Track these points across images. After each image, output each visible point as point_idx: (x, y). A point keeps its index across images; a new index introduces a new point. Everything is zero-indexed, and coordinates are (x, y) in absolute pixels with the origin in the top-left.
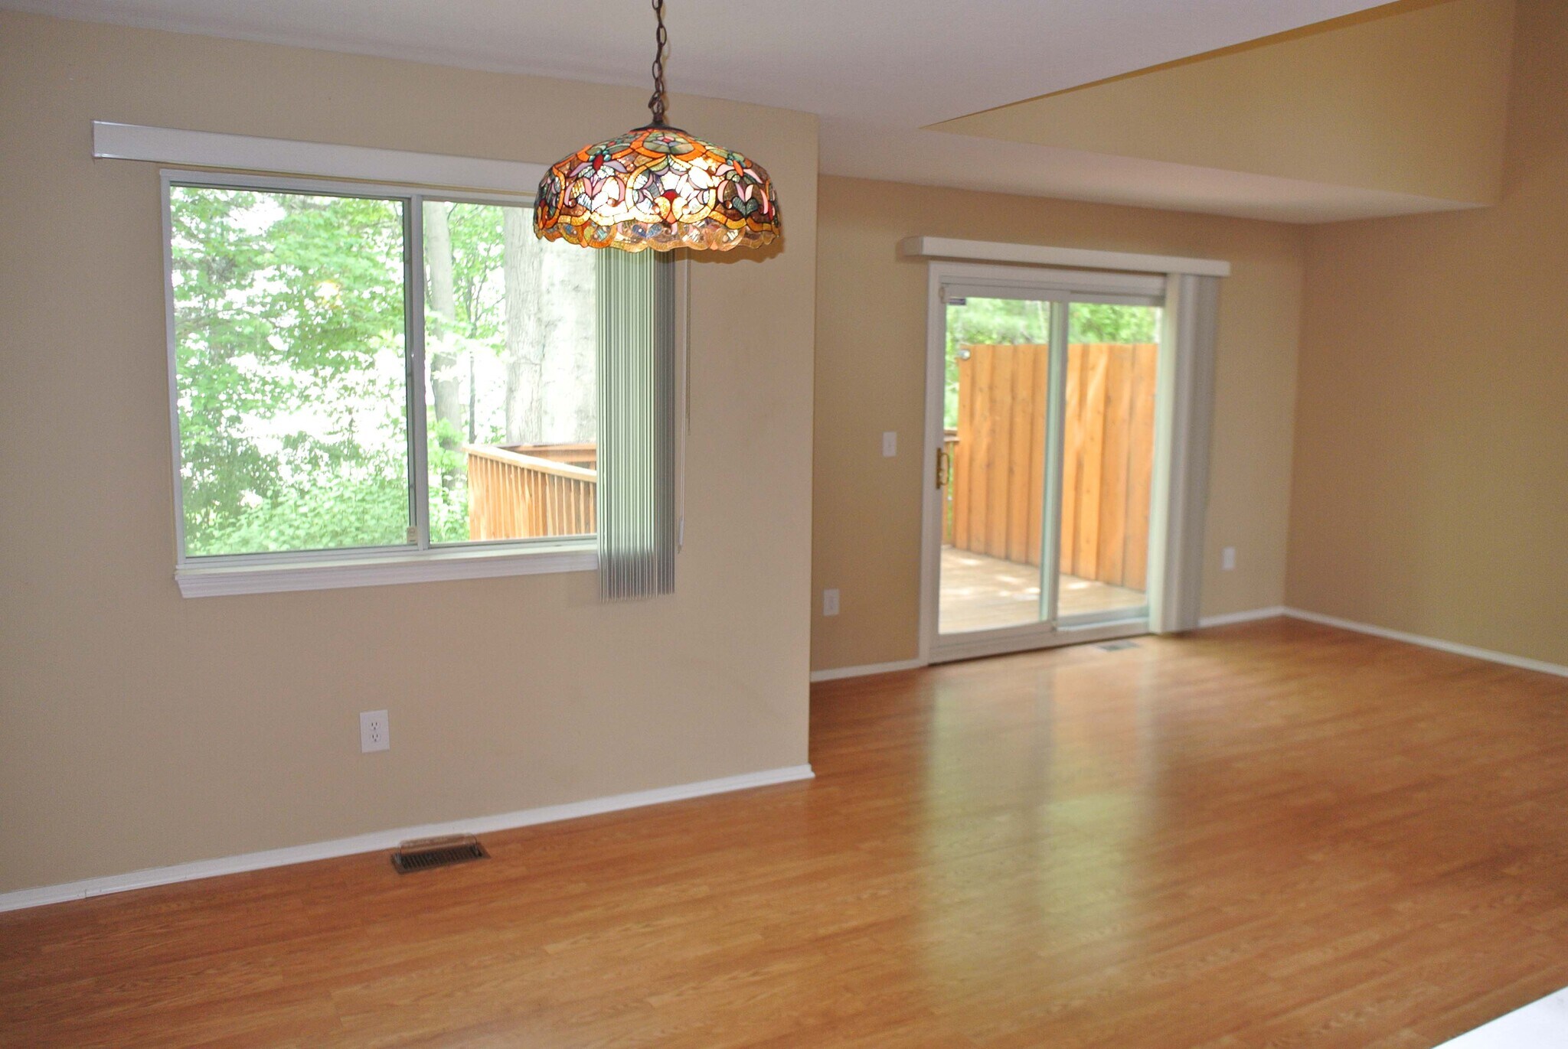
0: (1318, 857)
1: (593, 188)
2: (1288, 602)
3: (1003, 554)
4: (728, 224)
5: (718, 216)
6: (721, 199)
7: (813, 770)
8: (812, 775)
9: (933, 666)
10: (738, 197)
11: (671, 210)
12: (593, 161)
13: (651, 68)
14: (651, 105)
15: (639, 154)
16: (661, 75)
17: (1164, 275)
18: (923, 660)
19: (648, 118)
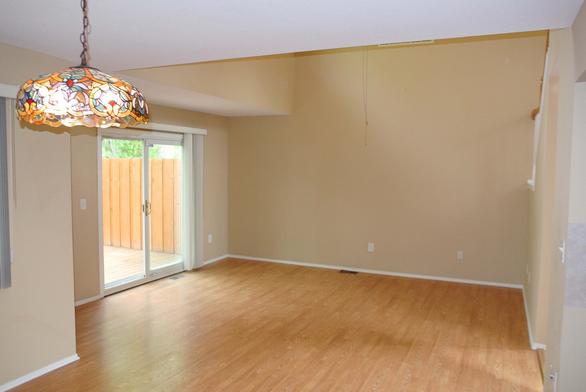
0: (290, 347)
1: (69, 96)
2: (229, 253)
3: (110, 244)
4: (137, 119)
5: (134, 115)
6: (134, 107)
7: (78, 356)
8: (79, 358)
9: (105, 297)
10: (140, 106)
11: (113, 110)
12: (67, 82)
13: (79, 38)
14: (81, 56)
15: (93, 81)
16: (85, 41)
17: (183, 134)
18: (102, 295)
19: (79, 62)
